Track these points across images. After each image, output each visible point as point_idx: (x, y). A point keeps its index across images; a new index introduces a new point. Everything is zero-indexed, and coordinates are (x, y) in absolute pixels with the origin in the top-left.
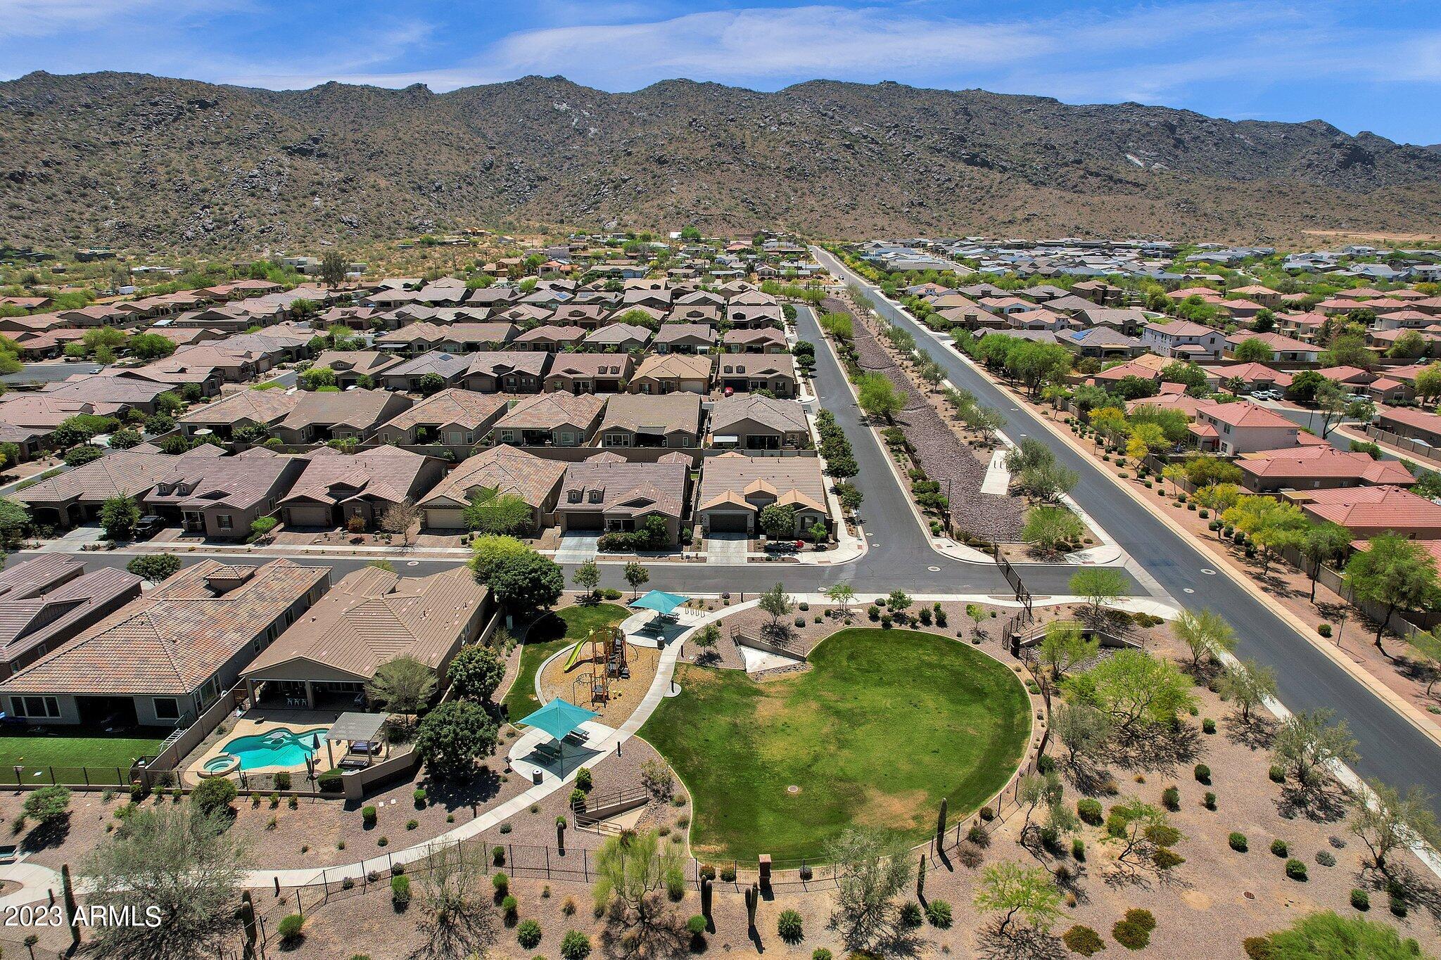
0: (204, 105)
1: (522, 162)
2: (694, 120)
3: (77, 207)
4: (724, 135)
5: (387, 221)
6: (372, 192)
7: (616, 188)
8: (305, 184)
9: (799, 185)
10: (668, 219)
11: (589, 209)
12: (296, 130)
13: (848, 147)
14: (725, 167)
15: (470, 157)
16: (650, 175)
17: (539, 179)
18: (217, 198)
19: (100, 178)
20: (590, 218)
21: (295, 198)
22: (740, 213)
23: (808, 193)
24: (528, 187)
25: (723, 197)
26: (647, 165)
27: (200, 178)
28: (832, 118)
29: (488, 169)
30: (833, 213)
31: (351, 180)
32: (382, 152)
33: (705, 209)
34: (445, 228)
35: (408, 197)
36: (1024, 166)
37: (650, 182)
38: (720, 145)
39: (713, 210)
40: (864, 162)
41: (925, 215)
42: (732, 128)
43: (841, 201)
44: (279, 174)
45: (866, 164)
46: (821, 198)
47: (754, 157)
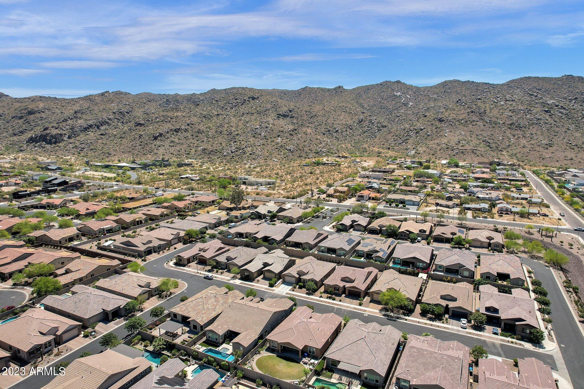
0: (253, 98)
1: (376, 119)
2: (460, 100)
3: (193, 141)
4: (475, 107)
5: (306, 149)
6: (303, 135)
7: (417, 133)
8: (276, 132)
9: (516, 132)
10: (442, 151)
11: (403, 143)
12: (286, 106)
13: (547, 111)
14: (474, 123)
15: (354, 117)
16: (434, 127)
17: (383, 126)
18: (241, 138)
19: (205, 130)
20: (402, 147)
21: (271, 138)
22: (482, 148)
23: (521, 137)
24: (377, 130)
25: (472, 139)
26: (433, 122)
27: (238, 129)
28: (536, 96)
29: (360, 122)
30: (537, 148)
31: (296, 130)
32: (316, 116)
33: (462, 146)
34: (332, 153)
35: (319, 137)
37: (435, 131)
38: (472, 112)
39: (467, 147)
40: (556, 120)
42: (479, 103)
43: (543, 142)
44: (267, 127)
45: (558, 121)
46: (530, 139)
47: (491, 118)
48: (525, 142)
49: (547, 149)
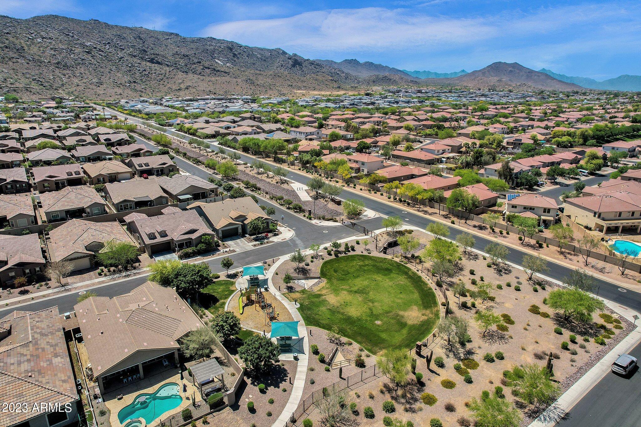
4: (7, 42)
9: (65, 72)
13: (88, 52)
14: (15, 60)
22: (35, 86)
23: (72, 76)
25: (20, 77)
28: (73, 37)
33: (11, 84)
36: (176, 64)
38: (7, 47)
39: (18, 85)
40: (99, 61)
41: (138, 87)
42: (11, 38)
43: (93, 81)
45: (100, 62)
46: (81, 79)
47: (32, 55)
48: (77, 81)
49: (99, 87)
